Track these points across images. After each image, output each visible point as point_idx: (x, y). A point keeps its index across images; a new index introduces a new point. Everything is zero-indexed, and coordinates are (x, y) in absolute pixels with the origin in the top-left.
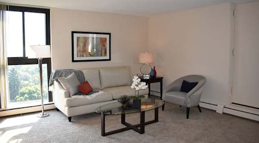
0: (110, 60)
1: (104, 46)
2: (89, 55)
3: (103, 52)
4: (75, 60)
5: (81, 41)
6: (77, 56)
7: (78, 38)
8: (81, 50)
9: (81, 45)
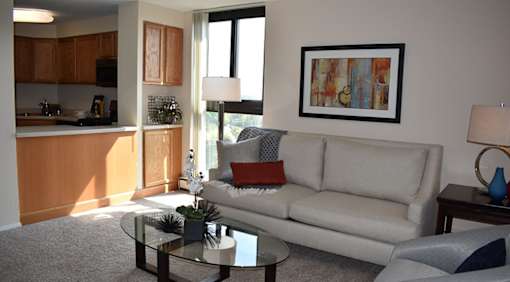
0: (397, 120)
1: (383, 82)
2: (337, 104)
3: (378, 98)
4: (304, 111)
5: (322, 68)
6: (311, 105)
7: (315, 62)
8: (320, 90)
9: (322, 77)
